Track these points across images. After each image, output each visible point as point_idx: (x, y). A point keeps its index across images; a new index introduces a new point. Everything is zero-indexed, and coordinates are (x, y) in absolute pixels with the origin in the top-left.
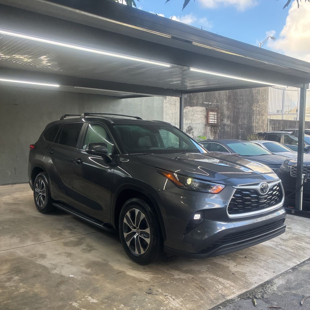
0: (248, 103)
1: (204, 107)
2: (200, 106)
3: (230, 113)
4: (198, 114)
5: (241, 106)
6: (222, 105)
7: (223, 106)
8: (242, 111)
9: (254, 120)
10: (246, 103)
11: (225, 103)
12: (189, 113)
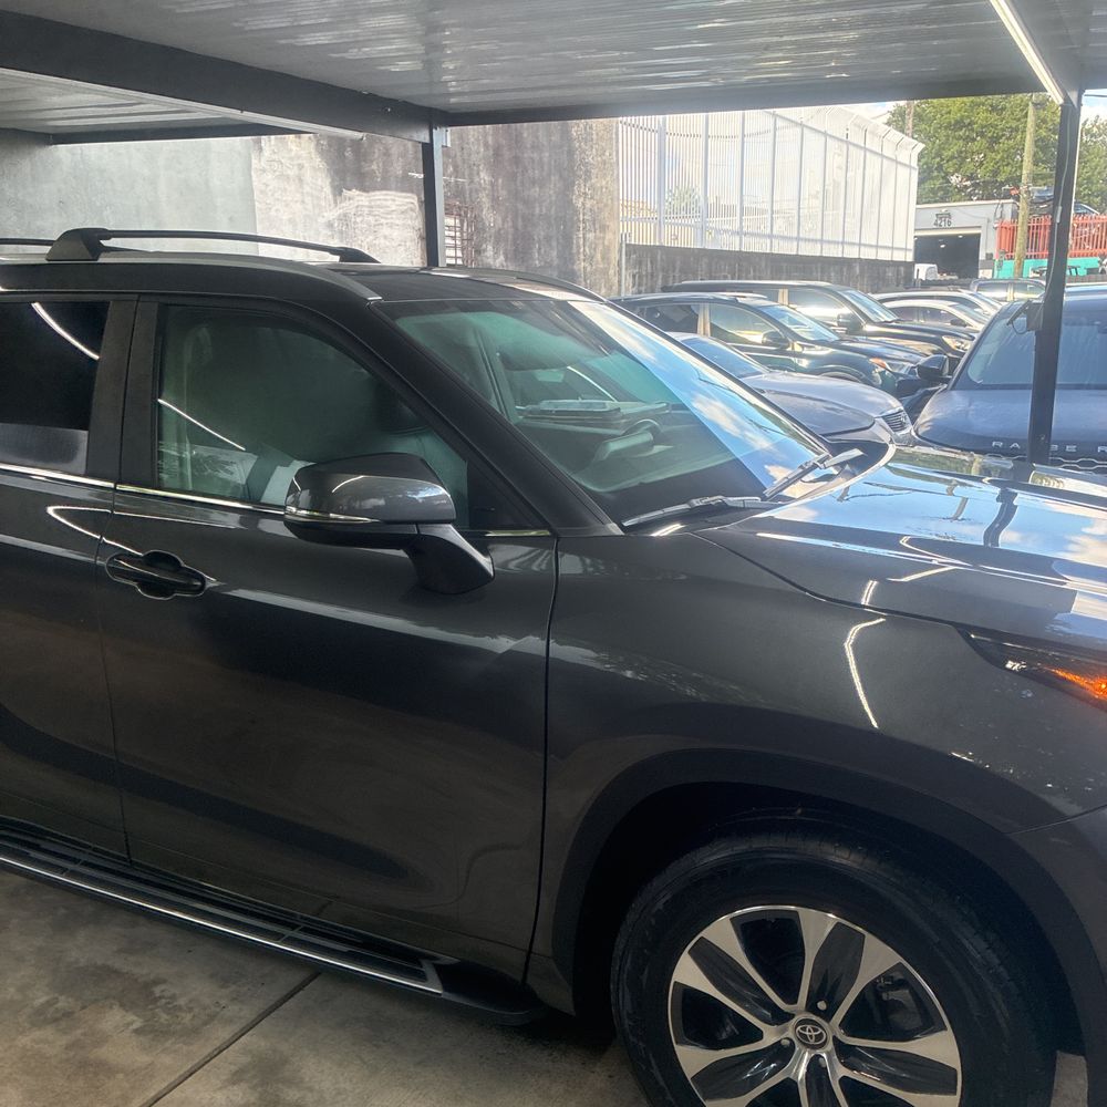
0: (557, 178)
1: (412, 192)
2: (397, 189)
3: (504, 221)
4: (391, 226)
5: (537, 189)
6: (473, 186)
7: (477, 191)
8: (541, 210)
9: (578, 247)
10: (553, 178)
11: (484, 177)
12: (359, 220)
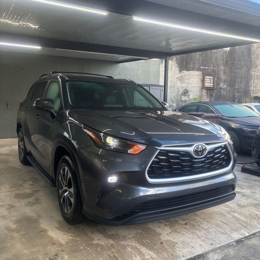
0: (246, 67)
1: (201, 71)
2: (196, 71)
3: (227, 78)
4: (194, 78)
5: (239, 70)
6: (218, 70)
7: (219, 71)
8: (239, 75)
9: (252, 84)
10: (244, 67)
11: (222, 68)
12: (185, 77)
